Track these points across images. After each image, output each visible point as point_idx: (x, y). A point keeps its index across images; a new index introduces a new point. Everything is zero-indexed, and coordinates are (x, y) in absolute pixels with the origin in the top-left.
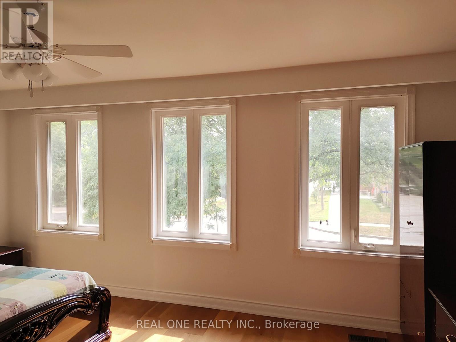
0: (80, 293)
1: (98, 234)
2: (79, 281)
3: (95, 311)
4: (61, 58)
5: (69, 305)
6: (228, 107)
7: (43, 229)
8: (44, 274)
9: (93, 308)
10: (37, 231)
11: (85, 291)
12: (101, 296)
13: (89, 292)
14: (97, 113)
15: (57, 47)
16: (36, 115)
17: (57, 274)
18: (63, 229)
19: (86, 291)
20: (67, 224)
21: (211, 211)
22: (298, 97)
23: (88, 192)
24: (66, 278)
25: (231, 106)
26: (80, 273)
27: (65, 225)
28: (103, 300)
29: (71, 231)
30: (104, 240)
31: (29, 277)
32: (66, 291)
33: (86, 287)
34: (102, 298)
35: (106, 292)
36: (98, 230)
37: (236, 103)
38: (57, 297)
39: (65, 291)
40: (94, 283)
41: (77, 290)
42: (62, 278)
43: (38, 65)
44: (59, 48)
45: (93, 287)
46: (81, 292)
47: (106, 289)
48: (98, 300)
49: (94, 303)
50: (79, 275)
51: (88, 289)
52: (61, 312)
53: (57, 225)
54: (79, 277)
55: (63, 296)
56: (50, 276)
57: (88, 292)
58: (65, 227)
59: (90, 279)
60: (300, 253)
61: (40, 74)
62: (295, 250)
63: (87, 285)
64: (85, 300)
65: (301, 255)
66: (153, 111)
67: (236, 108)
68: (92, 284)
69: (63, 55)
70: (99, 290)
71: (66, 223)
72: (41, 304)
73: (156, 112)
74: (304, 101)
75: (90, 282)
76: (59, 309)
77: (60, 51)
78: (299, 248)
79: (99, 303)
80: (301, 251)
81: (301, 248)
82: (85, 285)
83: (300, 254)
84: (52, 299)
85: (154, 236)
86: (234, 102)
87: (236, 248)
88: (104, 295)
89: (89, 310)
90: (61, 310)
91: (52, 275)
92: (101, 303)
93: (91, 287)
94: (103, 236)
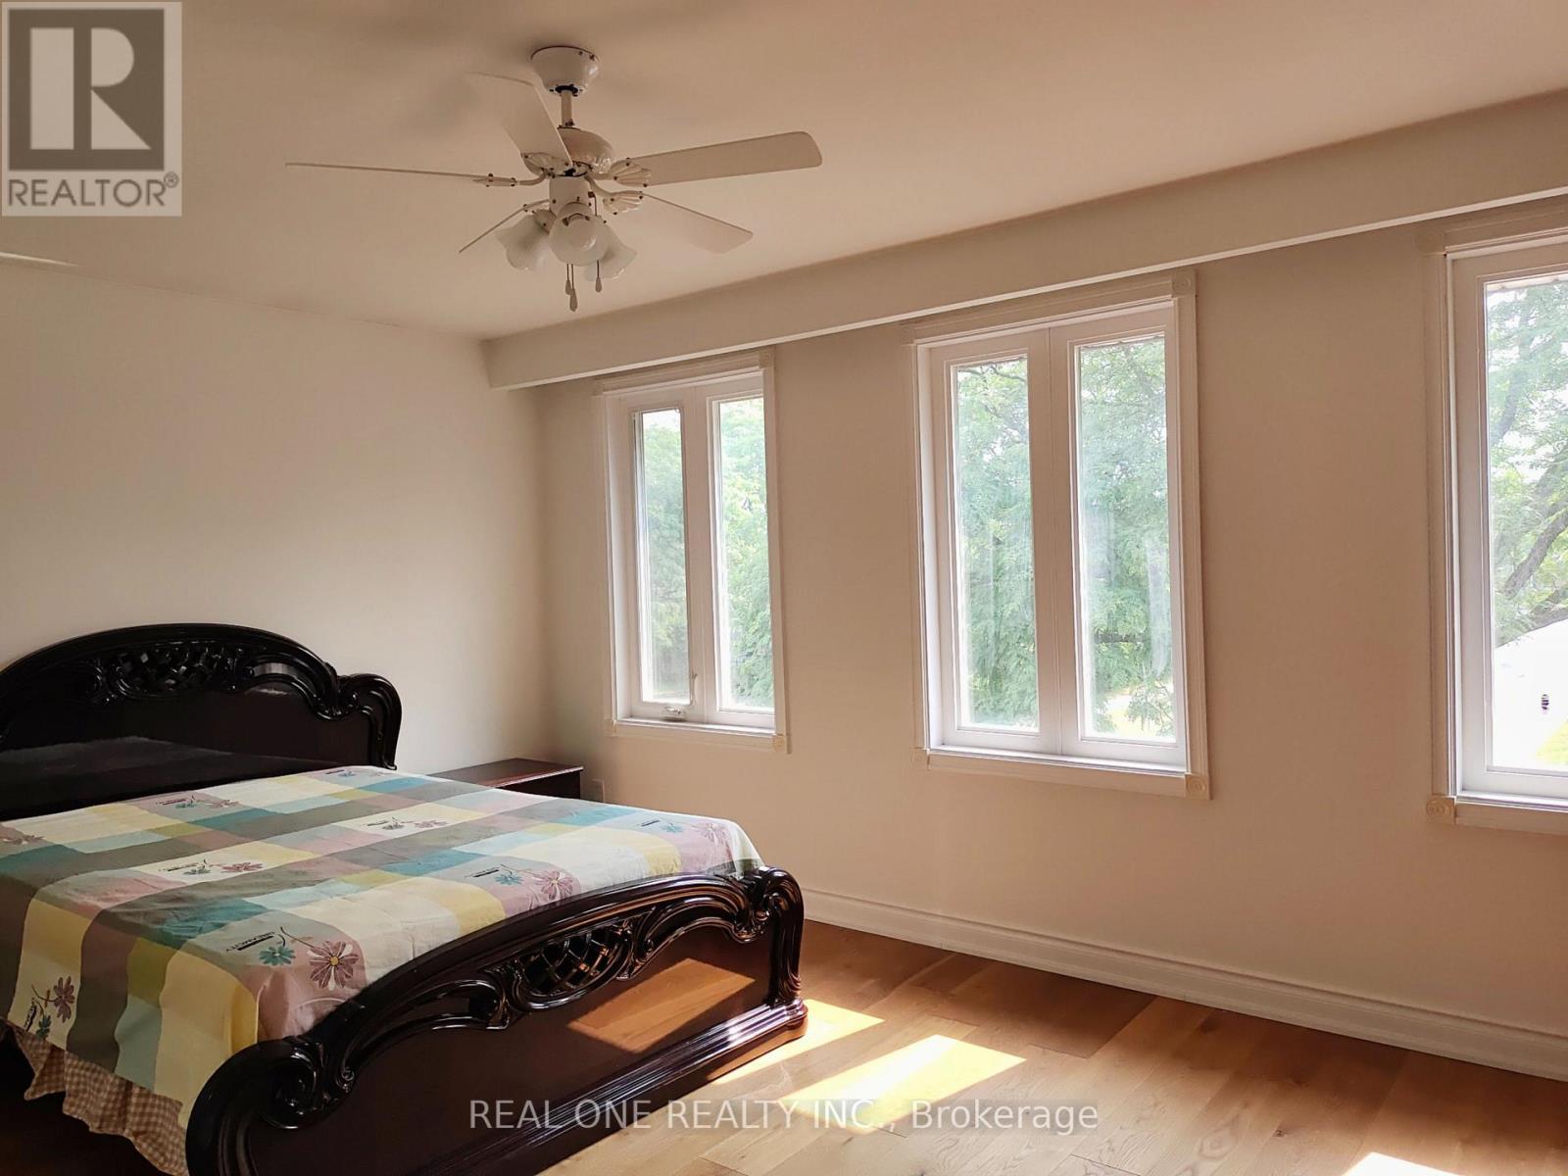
0: (717, 876)
1: (773, 732)
2: (713, 840)
3: (758, 933)
4: (641, 197)
5: (687, 901)
6: (1168, 303)
7: (631, 717)
8: (626, 817)
9: (752, 926)
10: (615, 721)
11: (731, 872)
12: (775, 894)
13: (741, 878)
14: (760, 373)
15: (628, 165)
16: (606, 395)
17: (657, 818)
18: (680, 717)
19: (733, 874)
20: (691, 702)
21: (1160, 705)
22: (1433, 236)
23: (760, 637)
24: (678, 829)
25: (1179, 300)
26: (716, 822)
27: (686, 706)
28: (780, 906)
29: (703, 723)
30: (789, 751)
31: (588, 821)
32: (679, 863)
33: (732, 863)
34: (777, 901)
35: (785, 884)
36: (773, 725)
37: (1196, 284)
38: (655, 874)
39: (674, 861)
40: (755, 856)
41: (709, 865)
42: (669, 829)
43: (585, 220)
44: (633, 167)
45: (751, 865)
46: (719, 873)
47: (789, 878)
48: (766, 905)
49: (755, 913)
50: (715, 826)
51: (737, 866)
52: (664, 919)
53: (666, 706)
54: (714, 830)
55: (671, 875)
56: (640, 823)
57: (738, 875)
58: (687, 711)
59: (742, 841)
60: (1455, 813)
61: (590, 242)
62: (1434, 802)
63: (737, 858)
64: (730, 897)
65: (1458, 819)
66: (922, 347)
67: (1197, 302)
68: (749, 858)
69: (645, 186)
70: (767, 875)
71: (686, 701)
72: (614, 886)
73: (930, 349)
74: (1457, 252)
75: (744, 849)
76: (662, 906)
77: (637, 176)
78: (1450, 796)
79: (768, 914)
80: (1458, 805)
81: (1458, 795)
82: (730, 855)
83: (1456, 816)
84: (644, 877)
85: (933, 741)
86: (1190, 281)
87: (1208, 791)
88: (781, 891)
89: (740, 928)
90: (665, 912)
91: (645, 821)
92: (773, 912)
93: (747, 864)
94: (786, 738)
